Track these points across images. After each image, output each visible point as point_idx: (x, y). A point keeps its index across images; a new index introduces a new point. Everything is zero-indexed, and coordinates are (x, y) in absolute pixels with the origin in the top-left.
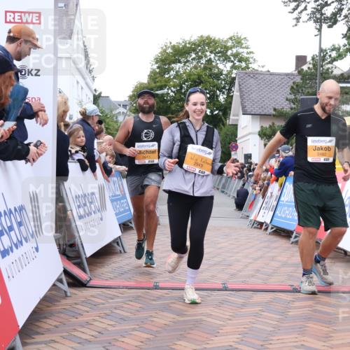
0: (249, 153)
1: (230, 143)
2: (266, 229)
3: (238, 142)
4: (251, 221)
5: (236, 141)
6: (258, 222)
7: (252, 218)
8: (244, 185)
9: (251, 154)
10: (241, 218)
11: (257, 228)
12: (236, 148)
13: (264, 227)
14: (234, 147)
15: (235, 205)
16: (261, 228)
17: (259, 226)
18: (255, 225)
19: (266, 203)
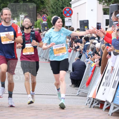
0: (86, 19)
1: (63, 8)
2: (108, 109)
3: (73, 6)
4: (90, 99)
5: (70, 5)
6: (98, 100)
7: (91, 95)
8: (80, 57)
9: (88, 21)
10: (78, 95)
11: (98, 108)
12: (70, 13)
13: (105, 107)
14: (68, 12)
15: (70, 80)
16: (101, 107)
17: (99, 106)
18: (94, 104)
19: (107, 78)
